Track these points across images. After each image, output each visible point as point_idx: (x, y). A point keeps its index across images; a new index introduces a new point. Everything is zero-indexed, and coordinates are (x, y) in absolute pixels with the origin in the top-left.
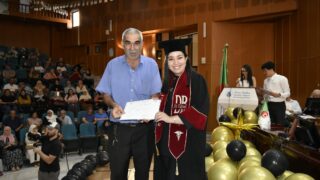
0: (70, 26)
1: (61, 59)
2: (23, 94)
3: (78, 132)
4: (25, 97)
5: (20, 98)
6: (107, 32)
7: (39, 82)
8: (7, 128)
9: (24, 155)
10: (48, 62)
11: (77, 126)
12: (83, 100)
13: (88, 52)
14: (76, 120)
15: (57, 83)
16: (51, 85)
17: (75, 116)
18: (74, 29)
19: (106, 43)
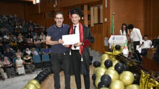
0: (34, 3)
1: (31, 22)
2: (13, 40)
3: (41, 59)
4: (14, 42)
5: (11, 42)
6: (54, 6)
7: (20, 34)
8: (6, 58)
9: (16, 70)
10: (24, 23)
11: (41, 56)
12: (43, 43)
13: (45, 17)
14: (40, 53)
15: (29, 34)
16: (26, 35)
17: (40, 51)
18: (37, 4)
19: (54, 11)
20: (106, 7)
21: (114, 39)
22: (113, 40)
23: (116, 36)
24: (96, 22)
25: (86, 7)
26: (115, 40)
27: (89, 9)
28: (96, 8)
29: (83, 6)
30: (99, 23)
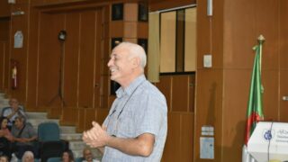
19: (8, 18)
20: (211, 13)
21: (269, 136)
22: (266, 142)
23: (278, 127)
24: (169, 66)
25: (131, 11)
26: (273, 141)
27: (142, 18)
28: (170, 17)
29: (121, 6)
30: (180, 72)
